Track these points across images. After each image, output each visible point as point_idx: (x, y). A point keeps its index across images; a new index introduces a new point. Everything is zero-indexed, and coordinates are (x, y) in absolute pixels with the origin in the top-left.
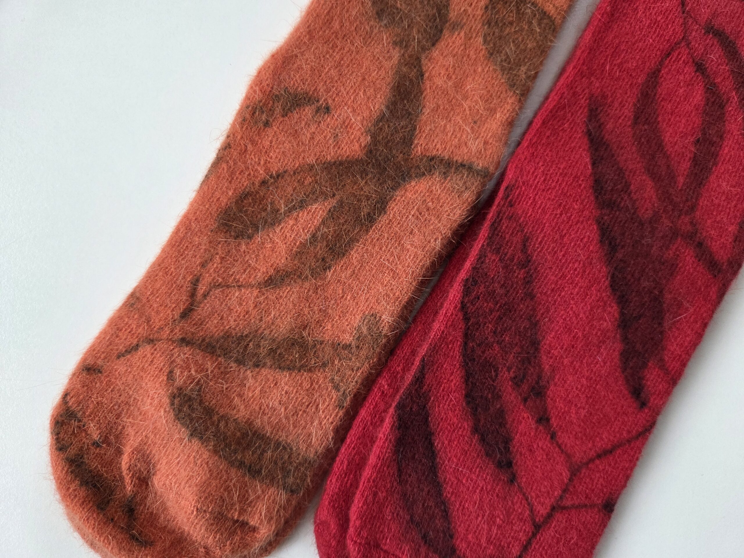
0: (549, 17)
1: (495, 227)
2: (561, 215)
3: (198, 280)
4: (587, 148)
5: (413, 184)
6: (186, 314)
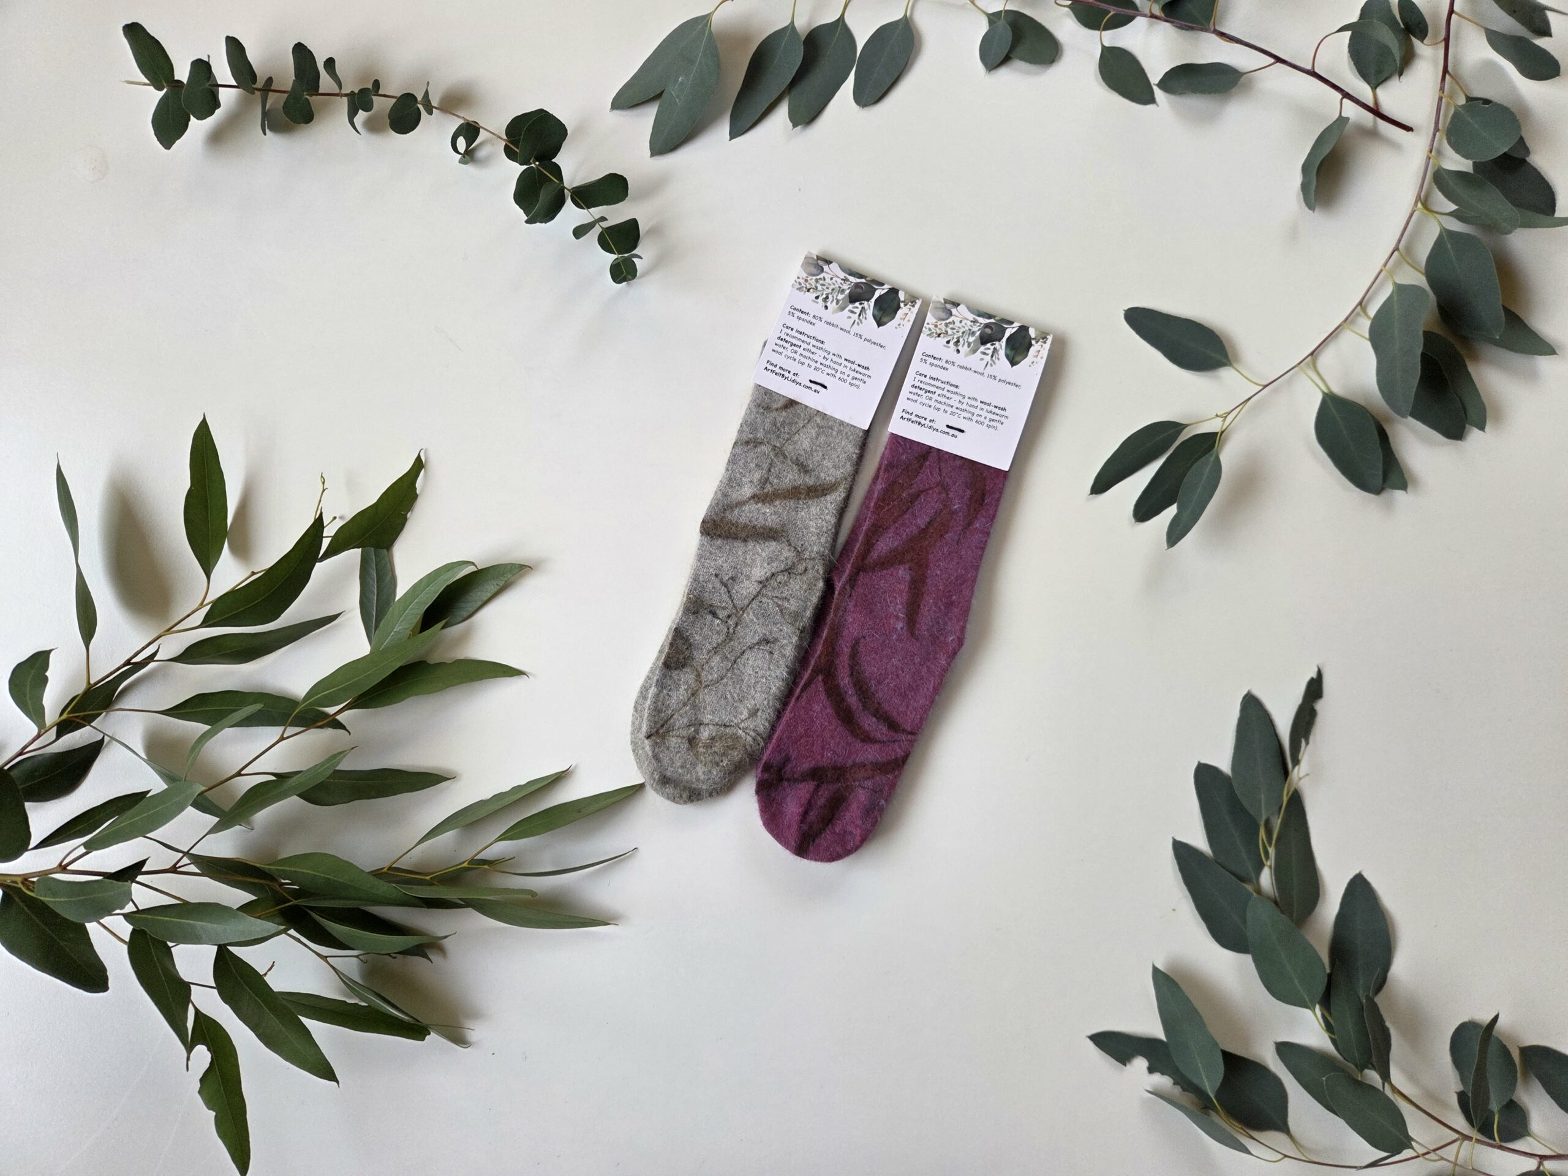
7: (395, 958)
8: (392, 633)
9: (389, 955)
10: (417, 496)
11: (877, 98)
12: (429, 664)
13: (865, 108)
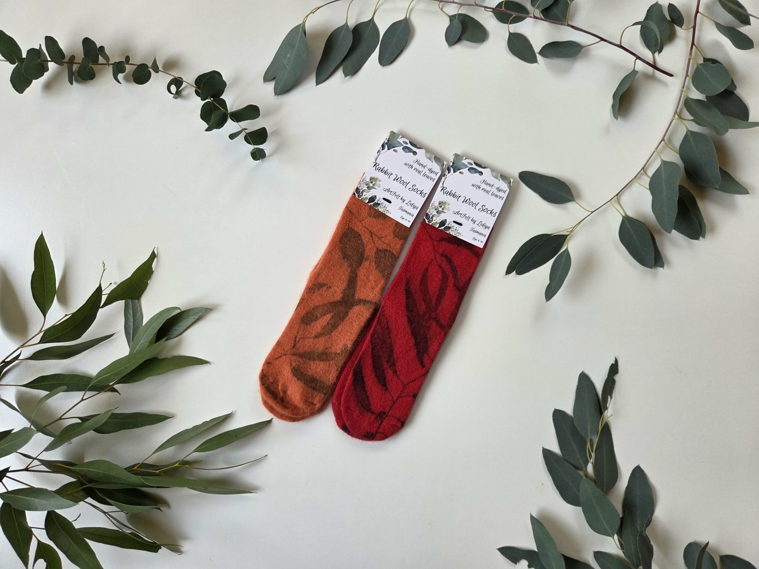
0: (394, 255)
1: (379, 318)
2: (397, 315)
4: (405, 294)
5: (355, 307)
6: (293, 347)
8: (140, 344)
10: (152, 272)
11: (391, 61)
12: (159, 359)
13: (385, 67)
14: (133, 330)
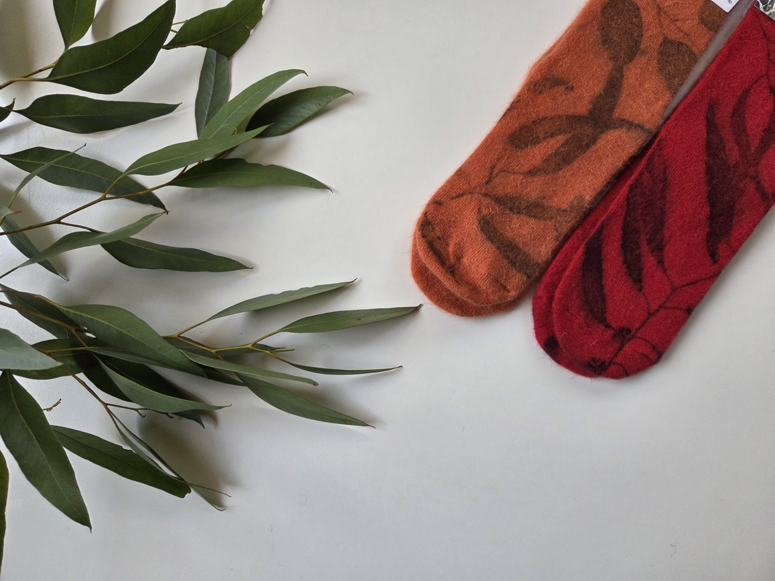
0: (694, 54)
1: (650, 159)
2: (687, 157)
3: (494, 167)
4: (705, 125)
5: (612, 131)
6: (487, 183)
7: (172, 418)
8: (220, 128)
9: (167, 414)
10: (261, 16)
12: (248, 163)
14: (210, 108)
